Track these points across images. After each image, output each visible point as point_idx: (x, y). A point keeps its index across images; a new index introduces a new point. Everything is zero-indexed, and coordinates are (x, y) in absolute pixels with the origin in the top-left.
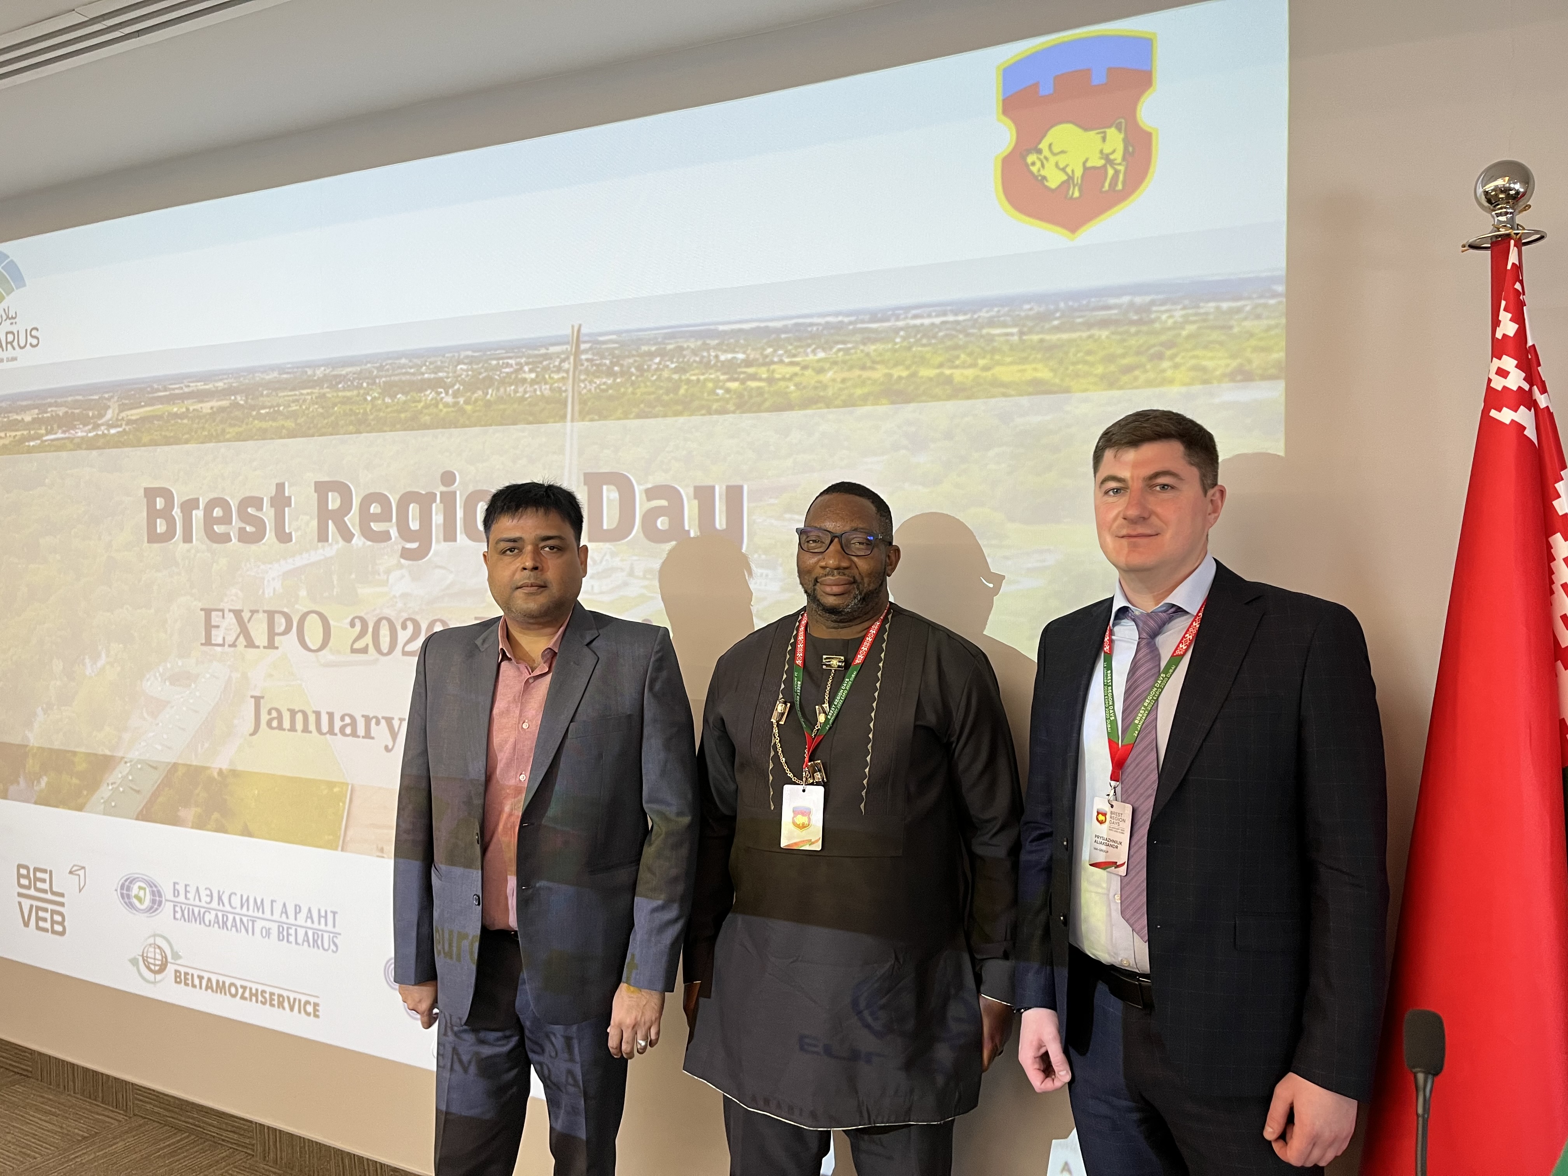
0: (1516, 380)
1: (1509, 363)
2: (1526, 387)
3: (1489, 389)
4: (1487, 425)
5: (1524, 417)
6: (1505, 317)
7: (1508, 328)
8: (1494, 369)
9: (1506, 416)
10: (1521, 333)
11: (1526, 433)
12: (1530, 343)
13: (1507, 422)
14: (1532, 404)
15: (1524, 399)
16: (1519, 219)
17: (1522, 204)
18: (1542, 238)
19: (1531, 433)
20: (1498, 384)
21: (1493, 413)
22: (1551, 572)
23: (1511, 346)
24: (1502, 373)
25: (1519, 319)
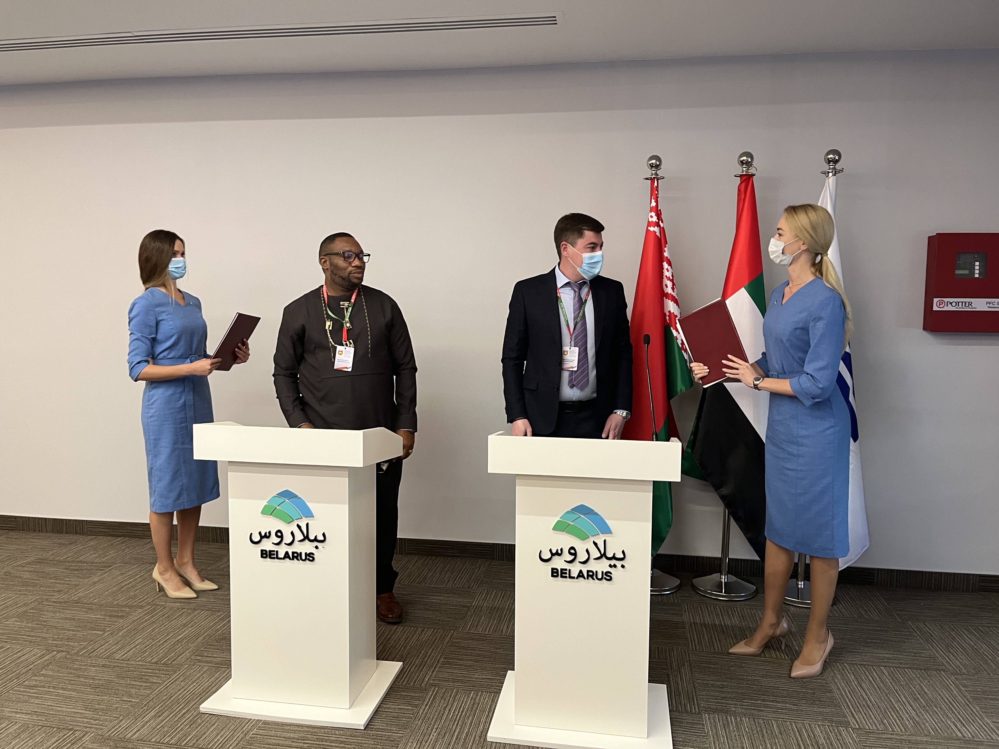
0: (655, 219)
1: (653, 214)
2: (657, 221)
3: (649, 221)
4: (648, 230)
5: (656, 229)
6: (653, 201)
7: (654, 204)
8: (650, 216)
9: (652, 229)
10: (657, 205)
11: (657, 234)
12: (659, 209)
13: (652, 230)
14: (658, 225)
15: (657, 224)
16: (658, 172)
17: (659, 168)
18: (664, 178)
19: (658, 234)
20: (651, 220)
21: (649, 228)
22: (663, 272)
23: (654, 209)
24: (652, 217)
25: (657, 202)
